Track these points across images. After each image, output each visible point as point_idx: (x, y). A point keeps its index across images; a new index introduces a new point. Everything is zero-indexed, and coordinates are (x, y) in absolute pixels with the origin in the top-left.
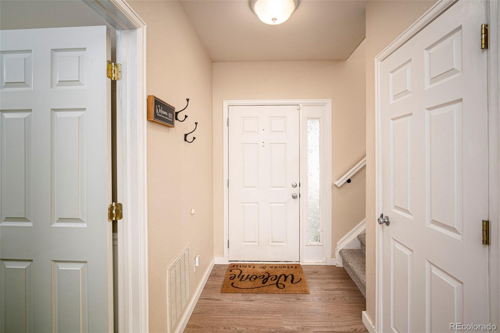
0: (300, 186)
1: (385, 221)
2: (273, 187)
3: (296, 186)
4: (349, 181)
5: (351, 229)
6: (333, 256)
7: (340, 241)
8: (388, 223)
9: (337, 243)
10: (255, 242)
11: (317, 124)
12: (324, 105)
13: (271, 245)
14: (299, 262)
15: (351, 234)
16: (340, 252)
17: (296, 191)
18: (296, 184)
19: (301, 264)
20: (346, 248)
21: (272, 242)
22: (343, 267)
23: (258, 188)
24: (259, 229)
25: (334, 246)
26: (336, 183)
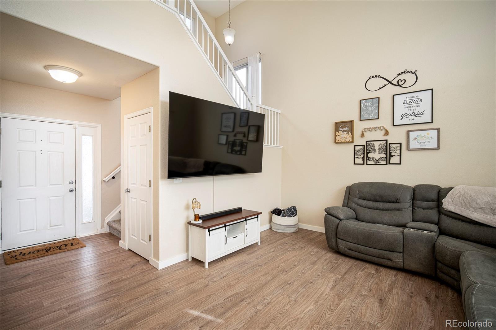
0: (76, 183)
1: (128, 191)
2: (51, 185)
3: (73, 183)
4: (113, 178)
5: (115, 208)
6: (103, 227)
7: (108, 216)
8: (129, 191)
9: (106, 219)
10: (33, 229)
11: (90, 139)
12: (95, 127)
13: (49, 229)
14: (75, 237)
15: (115, 211)
16: (107, 223)
17: (72, 187)
18: (72, 181)
19: (77, 237)
20: (112, 220)
21: (51, 226)
22: (110, 232)
23: (36, 186)
24: (36, 219)
25: (103, 220)
26: (104, 179)
